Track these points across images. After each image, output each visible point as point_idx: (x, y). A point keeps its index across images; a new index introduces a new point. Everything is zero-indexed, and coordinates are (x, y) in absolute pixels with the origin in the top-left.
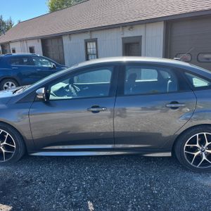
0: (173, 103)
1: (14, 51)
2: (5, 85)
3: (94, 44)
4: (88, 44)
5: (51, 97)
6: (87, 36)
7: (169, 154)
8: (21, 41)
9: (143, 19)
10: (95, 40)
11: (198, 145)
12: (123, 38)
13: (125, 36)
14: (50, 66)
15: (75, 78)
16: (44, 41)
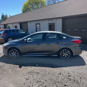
0: (57, 42)
1: (9, 27)
2: (9, 39)
3: (39, 25)
4: (37, 25)
5: (27, 41)
6: (36, 22)
7: (57, 55)
8: (12, 23)
9: (55, 17)
10: (39, 24)
11: (64, 53)
12: (49, 23)
13: (49, 22)
14: (24, 33)
15: (33, 37)
16: (21, 24)
